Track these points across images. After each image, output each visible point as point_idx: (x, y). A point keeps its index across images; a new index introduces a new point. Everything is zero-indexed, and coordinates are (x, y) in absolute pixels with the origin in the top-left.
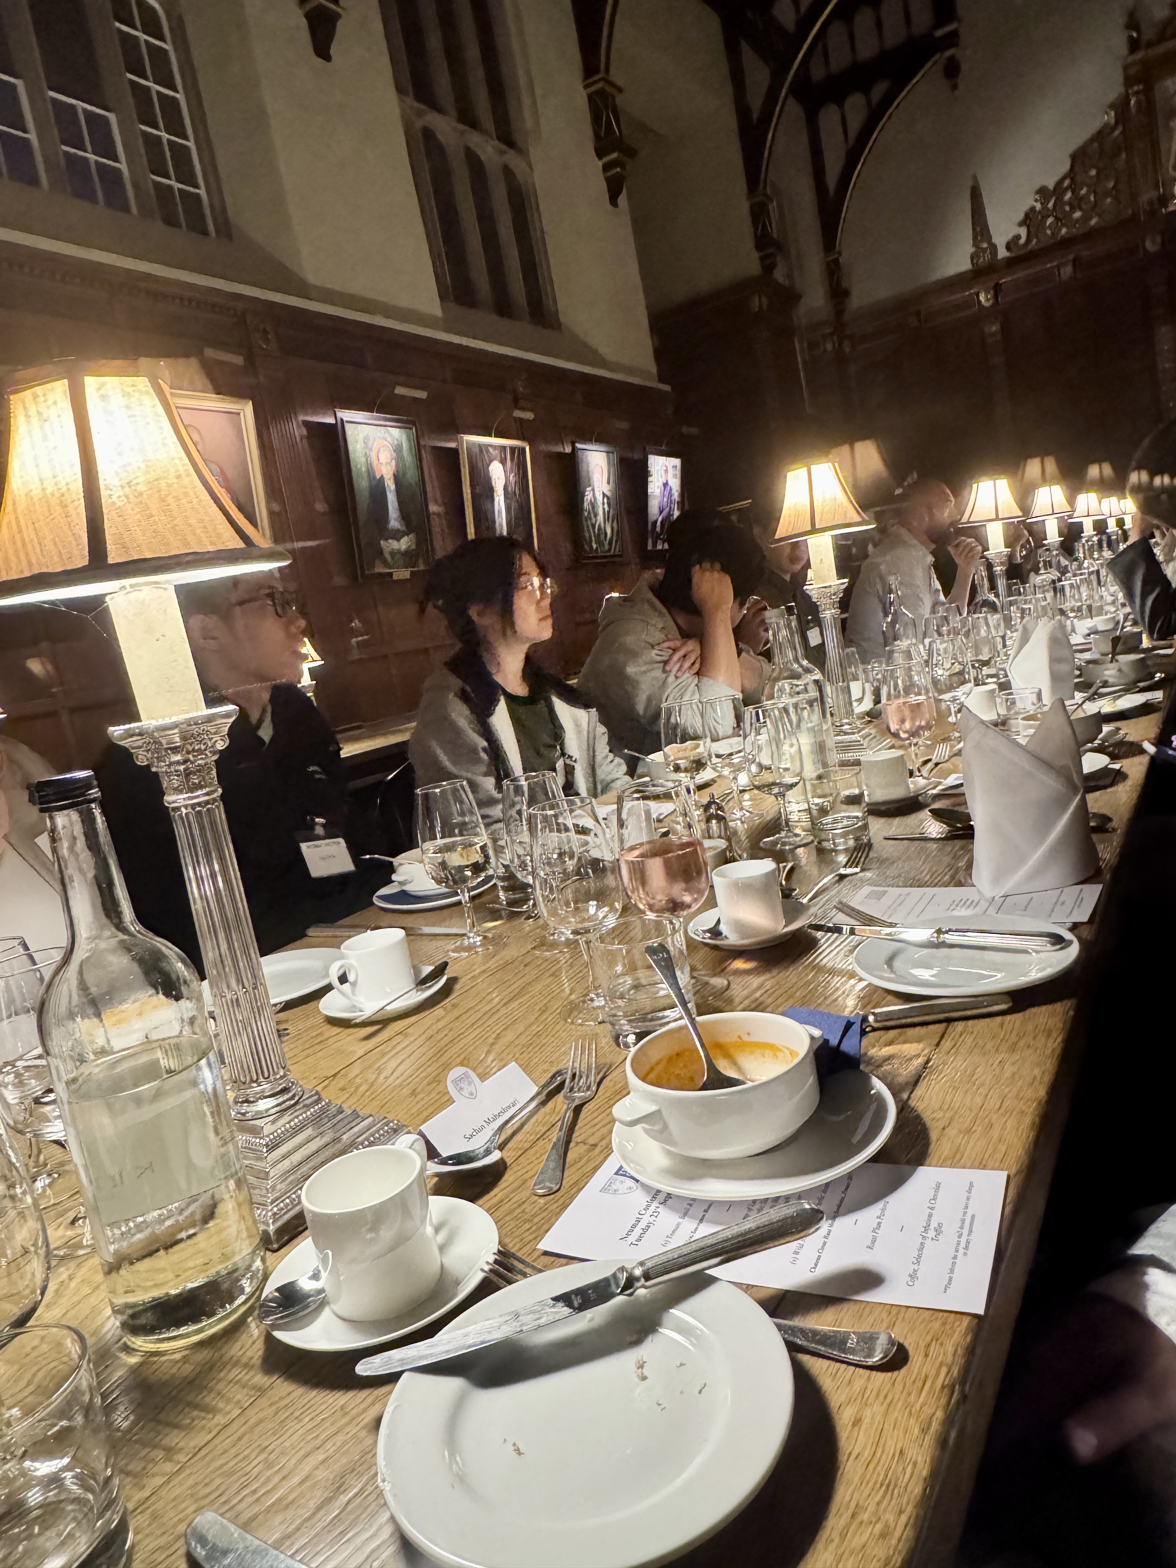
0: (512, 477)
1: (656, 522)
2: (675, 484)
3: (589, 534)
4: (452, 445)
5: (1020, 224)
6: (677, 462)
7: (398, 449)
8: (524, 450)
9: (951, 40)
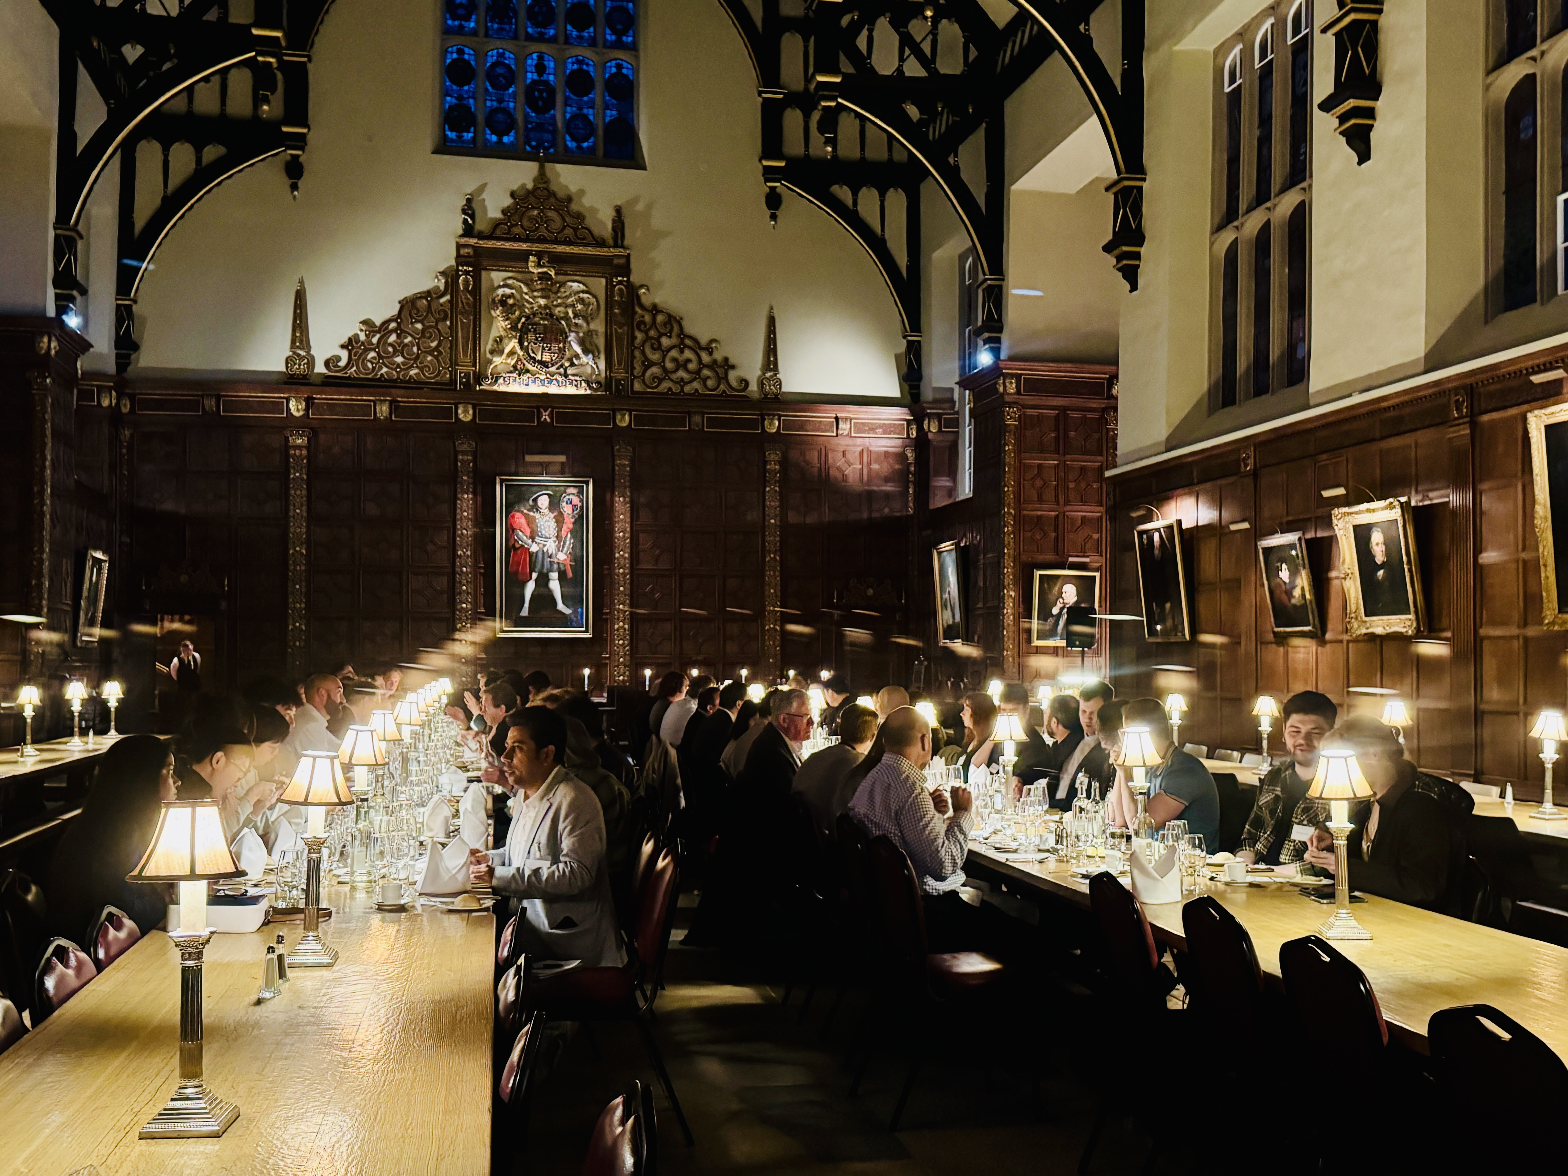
5: (342, 347)
9: (300, 141)
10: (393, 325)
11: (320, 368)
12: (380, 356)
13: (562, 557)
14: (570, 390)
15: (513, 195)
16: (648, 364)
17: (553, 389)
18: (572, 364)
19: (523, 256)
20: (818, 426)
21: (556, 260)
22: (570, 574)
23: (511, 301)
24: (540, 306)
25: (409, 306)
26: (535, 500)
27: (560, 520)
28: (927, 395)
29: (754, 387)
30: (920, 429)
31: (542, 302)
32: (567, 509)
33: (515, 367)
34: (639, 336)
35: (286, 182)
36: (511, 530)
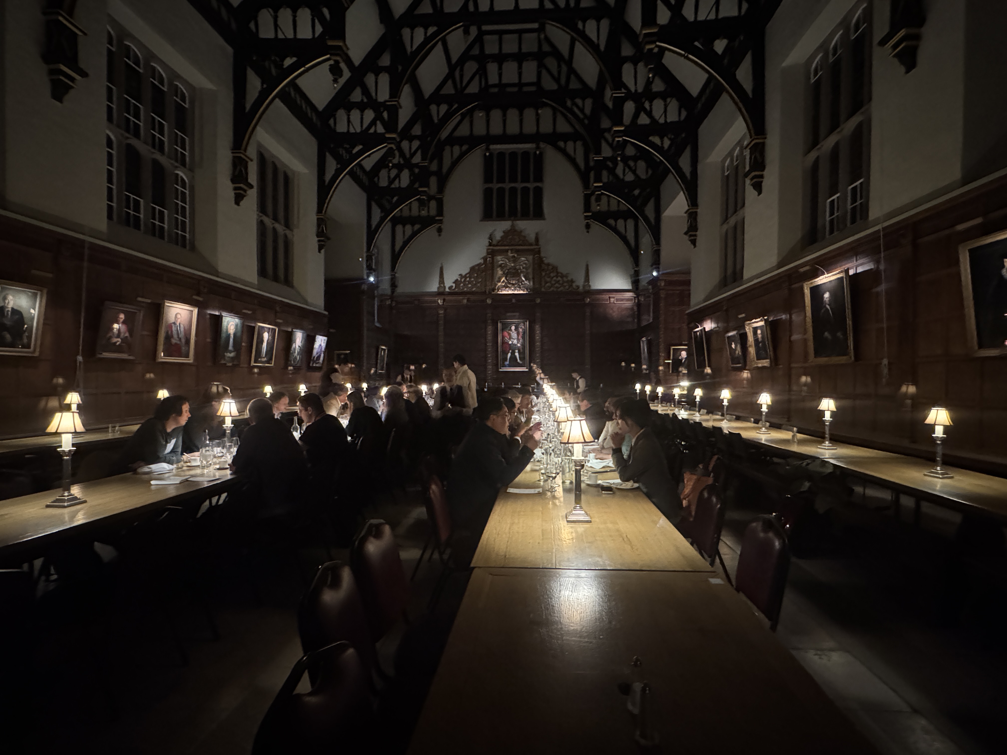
0: (270, 338)
1: (314, 357)
2: (324, 345)
3: (292, 358)
4: (253, 325)
5: (453, 283)
6: (326, 338)
7: (237, 325)
8: (275, 330)
9: (441, 221)
10: (468, 275)
11: (447, 290)
12: (464, 285)
13: (519, 345)
14: (521, 292)
15: (504, 232)
16: (546, 283)
17: (516, 292)
18: (522, 284)
19: (507, 251)
20: (604, 300)
21: (517, 251)
22: (521, 351)
23: (503, 265)
24: (512, 266)
25: (472, 269)
26: (511, 327)
27: (518, 334)
28: (641, 287)
29: (581, 288)
30: (638, 300)
31: (513, 265)
32: (521, 330)
33: (504, 286)
34: (543, 274)
35: (437, 234)
36: (503, 337)
